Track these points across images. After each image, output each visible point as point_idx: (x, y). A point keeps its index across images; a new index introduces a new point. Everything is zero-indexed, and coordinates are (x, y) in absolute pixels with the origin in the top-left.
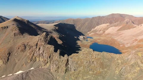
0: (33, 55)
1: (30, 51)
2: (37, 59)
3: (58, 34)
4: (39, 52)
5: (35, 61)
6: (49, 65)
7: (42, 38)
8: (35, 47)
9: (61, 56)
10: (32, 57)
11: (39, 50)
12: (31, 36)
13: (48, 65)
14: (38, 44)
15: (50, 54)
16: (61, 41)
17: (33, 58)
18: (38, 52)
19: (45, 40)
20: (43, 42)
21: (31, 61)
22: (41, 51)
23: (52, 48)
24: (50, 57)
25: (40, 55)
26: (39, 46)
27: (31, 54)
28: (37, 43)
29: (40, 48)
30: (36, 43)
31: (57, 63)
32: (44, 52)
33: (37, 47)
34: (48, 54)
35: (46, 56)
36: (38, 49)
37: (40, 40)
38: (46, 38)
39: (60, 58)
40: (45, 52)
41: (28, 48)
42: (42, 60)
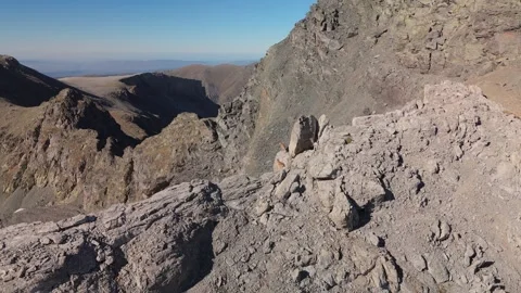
0: (25, 166)
1: (13, 154)
2: (39, 180)
3: (134, 109)
4: (46, 157)
5: (30, 188)
6: (79, 195)
7: (56, 109)
8: (29, 141)
9: (117, 158)
10: (19, 173)
11: (45, 148)
12: (17, 108)
13: (75, 193)
14: (42, 129)
15: (84, 158)
16: (141, 131)
17: (24, 175)
18: (41, 156)
19: (66, 113)
20: (60, 121)
21: (15, 187)
22: (52, 153)
23: (90, 138)
24: (82, 168)
25: (48, 167)
26: (47, 134)
27: (16, 164)
28: (39, 127)
29: (48, 143)
30: (36, 125)
31: (102, 180)
32: (61, 153)
33: (36, 141)
34: (77, 160)
35: (70, 167)
36: (40, 146)
37: (47, 116)
38: (70, 106)
39: (113, 162)
40: (65, 153)
41: (4, 146)
42: (56, 181)
